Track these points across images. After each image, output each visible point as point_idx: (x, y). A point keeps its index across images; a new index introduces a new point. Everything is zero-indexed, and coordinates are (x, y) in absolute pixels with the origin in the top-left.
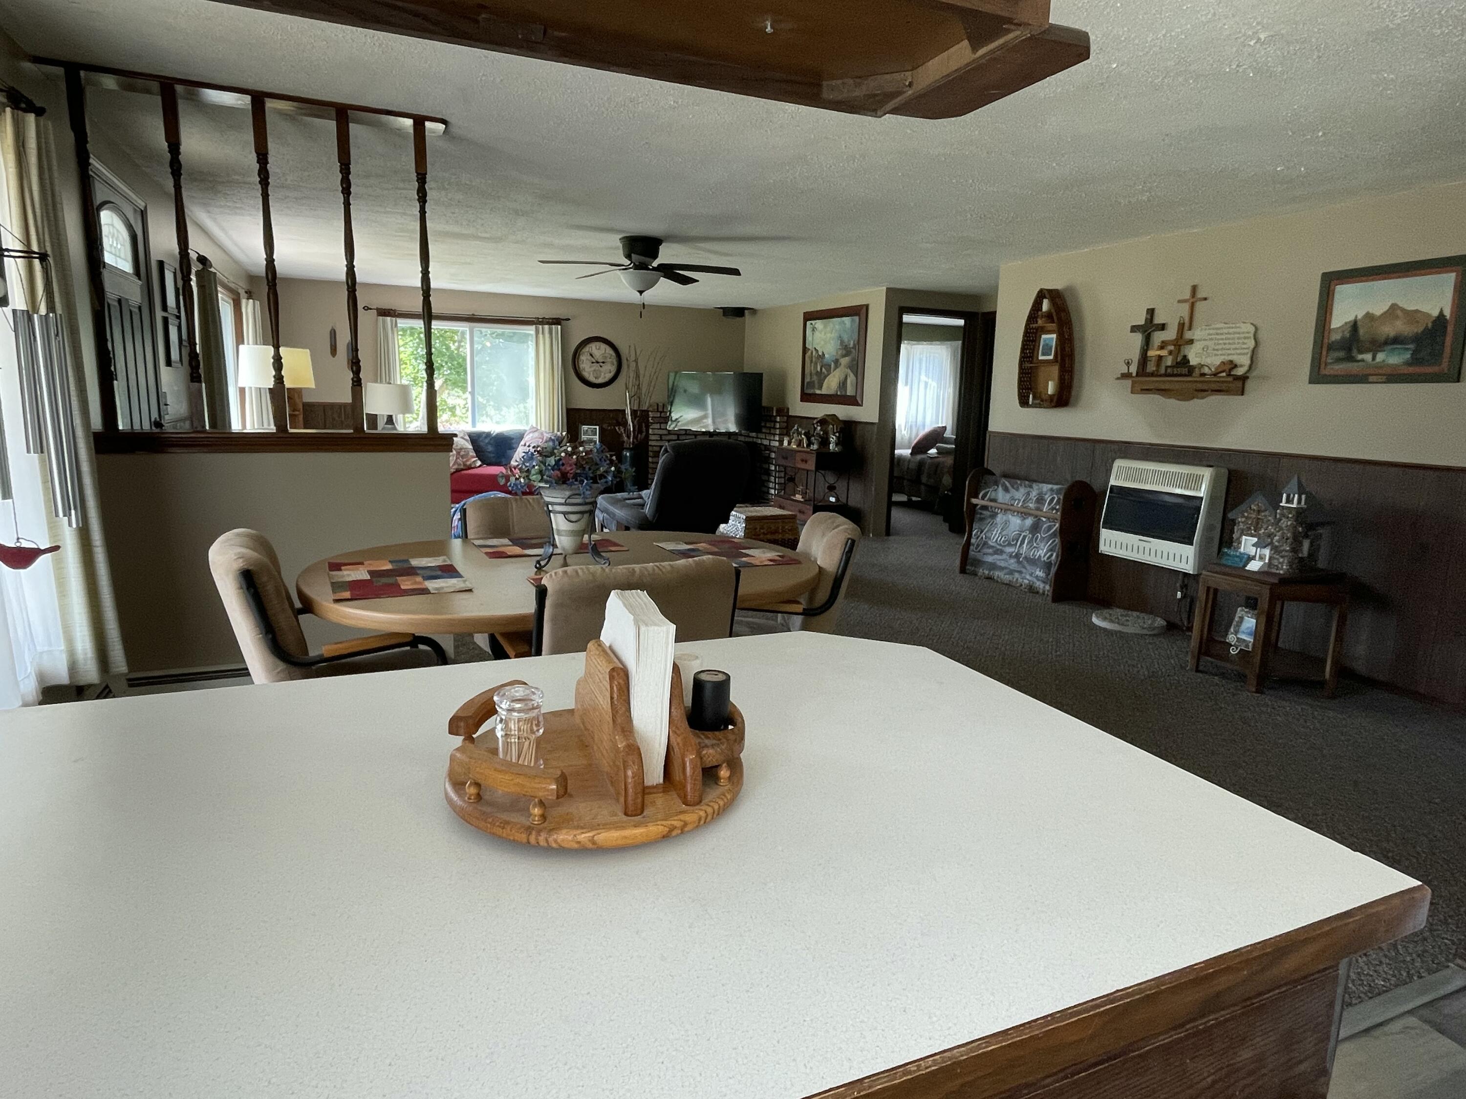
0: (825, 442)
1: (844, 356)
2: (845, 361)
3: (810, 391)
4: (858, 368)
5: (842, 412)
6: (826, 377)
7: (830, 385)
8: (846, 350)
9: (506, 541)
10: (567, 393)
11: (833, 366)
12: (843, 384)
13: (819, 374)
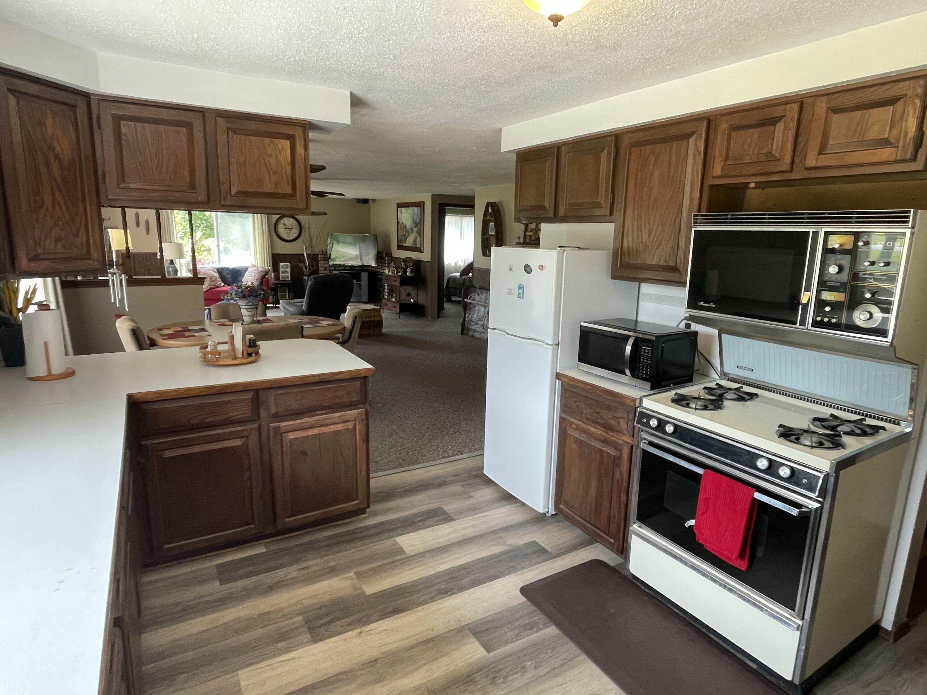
0: (405, 271)
1: (415, 227)
2: (415, 229)
3: (402, 244)
4: (420, 233)
5: (414, 255)
6: (407, 237)
7: (409, 242)
8: (416, 224)
9: (227, 320)
10: (272, 245)
11: (410, 232)
12: (415, 241)
13: (404, 235)
